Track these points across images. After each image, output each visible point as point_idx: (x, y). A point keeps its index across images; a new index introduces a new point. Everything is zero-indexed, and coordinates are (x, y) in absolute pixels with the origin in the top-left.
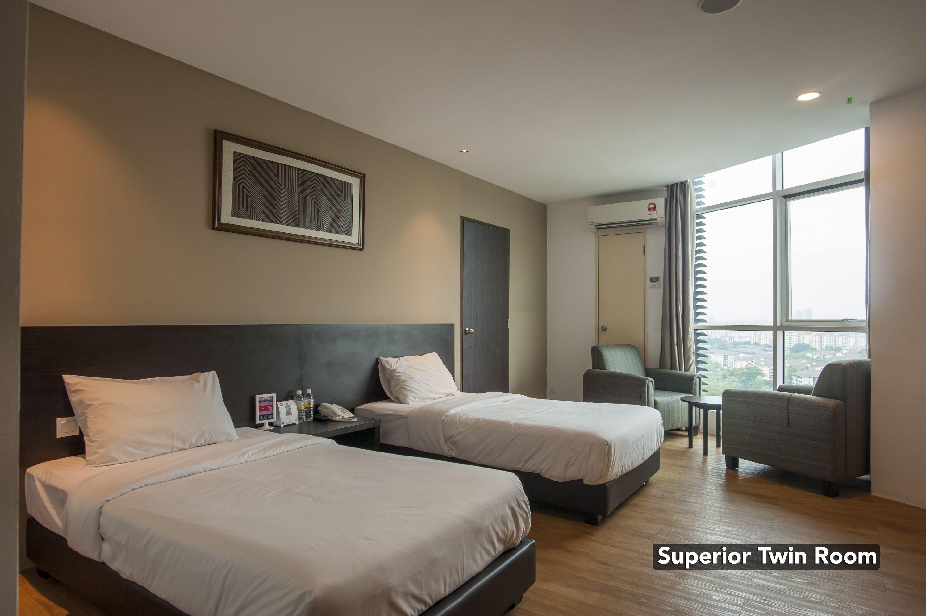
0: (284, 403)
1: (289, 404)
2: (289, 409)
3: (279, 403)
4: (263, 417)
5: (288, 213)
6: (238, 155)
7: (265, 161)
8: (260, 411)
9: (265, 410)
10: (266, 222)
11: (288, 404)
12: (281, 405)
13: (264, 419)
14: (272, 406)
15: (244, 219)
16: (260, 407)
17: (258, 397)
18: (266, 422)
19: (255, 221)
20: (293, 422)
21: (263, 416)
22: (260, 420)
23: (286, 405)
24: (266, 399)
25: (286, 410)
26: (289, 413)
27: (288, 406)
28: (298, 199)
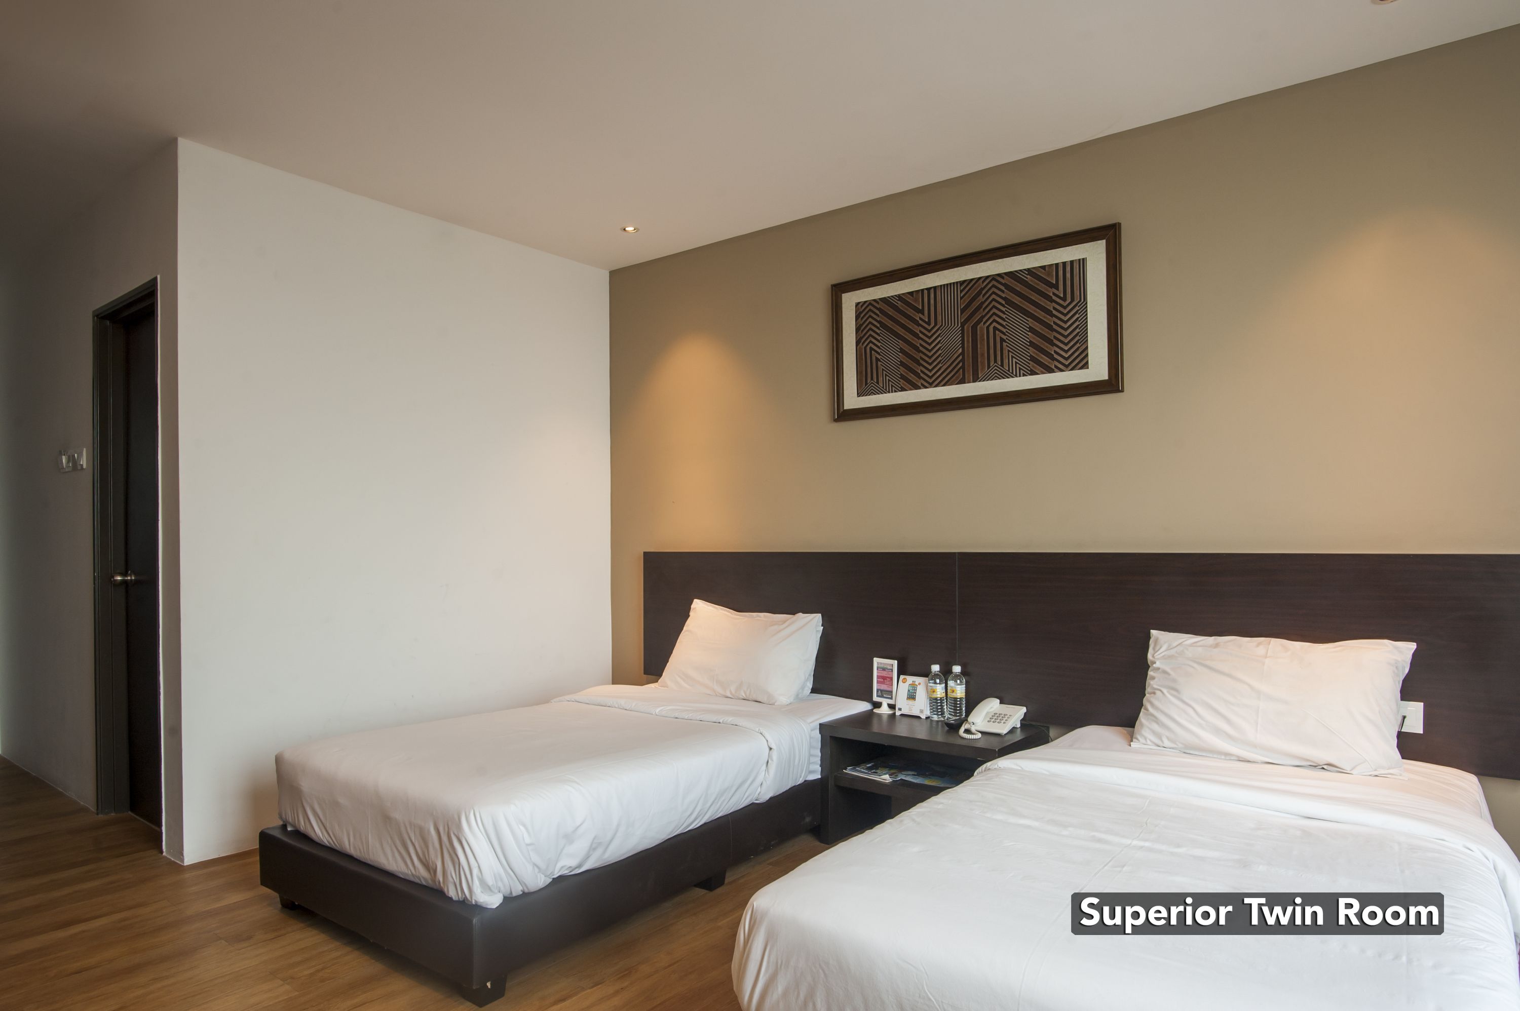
0: (910, 679)
1: (917, 683)
2: (914, 690)
3: (902, 677)
4: (881, 693)
5: (943, 366)
6: (862, 306)
7: (900, 297)
8: (878, 682)
9: (883, 683)
10: (906, 390)
11: (915, 682)
12: (904, 681)
13: (882, 696)
14: (891, 679)
15: (874, 396)
16: (878, 677)
17: (877, 661)
18: (885, 702)
19: (891, 394)
20: (915, 712)
21: (882, 691)
22: (877, 696)
23: (911, 683)
24: (885, 666)
25: (909, 691)
26: (912, 696)
27: (914, 686)
28: (961, 335)
